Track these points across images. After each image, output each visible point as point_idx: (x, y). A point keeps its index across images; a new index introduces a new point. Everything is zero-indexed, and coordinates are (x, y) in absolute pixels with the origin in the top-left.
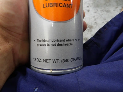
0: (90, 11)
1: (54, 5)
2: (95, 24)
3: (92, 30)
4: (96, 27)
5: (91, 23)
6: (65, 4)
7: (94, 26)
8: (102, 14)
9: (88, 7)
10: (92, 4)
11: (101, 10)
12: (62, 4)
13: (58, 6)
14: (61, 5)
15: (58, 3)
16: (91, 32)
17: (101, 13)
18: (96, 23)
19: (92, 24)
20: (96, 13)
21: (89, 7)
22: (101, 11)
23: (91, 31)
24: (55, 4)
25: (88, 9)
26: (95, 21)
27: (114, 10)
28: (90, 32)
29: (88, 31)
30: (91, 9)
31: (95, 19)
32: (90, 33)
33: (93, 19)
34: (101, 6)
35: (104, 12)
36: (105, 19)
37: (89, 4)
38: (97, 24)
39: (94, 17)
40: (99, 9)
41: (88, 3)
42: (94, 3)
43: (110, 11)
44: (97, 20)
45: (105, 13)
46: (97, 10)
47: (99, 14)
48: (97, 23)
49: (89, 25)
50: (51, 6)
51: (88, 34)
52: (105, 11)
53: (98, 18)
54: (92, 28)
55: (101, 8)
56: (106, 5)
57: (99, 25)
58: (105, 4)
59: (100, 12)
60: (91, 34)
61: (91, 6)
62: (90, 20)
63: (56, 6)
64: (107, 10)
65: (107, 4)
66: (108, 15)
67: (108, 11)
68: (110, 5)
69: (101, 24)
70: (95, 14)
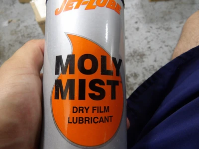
0: (140, 30)
1: (86, 121)
2: (148, 50)
3: (144, 59)
4: (149, 55)
5: (142, 49)
6: (101, 118)
7: (147, 53)
8: (159, 34)
9: (136, 22)
10: (143, 18)
11: (158, 27)
12: (98, 118)
13: (91, 123)
14: (96, 120)
15: (91, 118)
16: (143, 63)
17: (157, 31)
18: (149, 48)
19: (144, 50)
20: (149, 32)
21: (139, 23)
22: (157, 29)
23: (143, 61)
24: (87, 119)
25: (136, 26)
26: (148, 46)
27: (177, 27)
28: (141, 63)
29: (138, 62)
30: (141, 26)
31: (149, 42)
32: (141, 65)
33: (145, 42)
34: (157, 21)
35: (161, 30)
36: (164, 42)
37: (138, 18)
38: (151, 50)
39: (146, 38)
40: (154, 26)
41: (136, 16)
42: (146, 16)
43: (171, 28)
44: (151, 43)
45: (164, 31)
46: (151, 27)
47: (155, 34)
48: (152, 48)
49: (140, 53)
50: (81, 122)
51: (137, 66)
52: (164, 28)
53: (152, 40)
54: (144, 57)
55: (157, 24)
56: (165, 19)
57: (155, 51)
58: (162, 18)
59: (155, 31)
60: (143, 66)
61: (140, 22)
62: (140, 44)
63: (89, 123)
64: (167, 27)
65: (167, 17)
66: (169, 35)
67: (168, 29)
68: (171, 18)
69: (158, 50)
70: (148, 34)
